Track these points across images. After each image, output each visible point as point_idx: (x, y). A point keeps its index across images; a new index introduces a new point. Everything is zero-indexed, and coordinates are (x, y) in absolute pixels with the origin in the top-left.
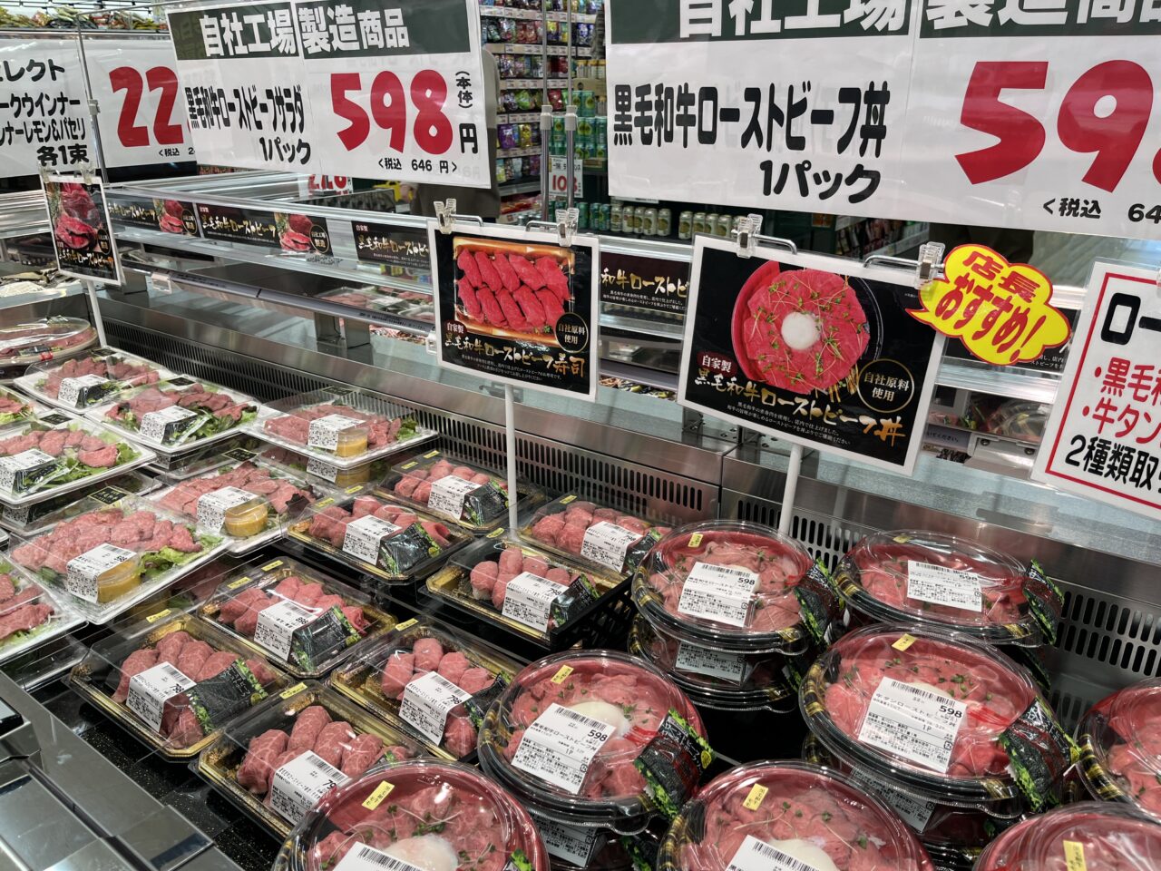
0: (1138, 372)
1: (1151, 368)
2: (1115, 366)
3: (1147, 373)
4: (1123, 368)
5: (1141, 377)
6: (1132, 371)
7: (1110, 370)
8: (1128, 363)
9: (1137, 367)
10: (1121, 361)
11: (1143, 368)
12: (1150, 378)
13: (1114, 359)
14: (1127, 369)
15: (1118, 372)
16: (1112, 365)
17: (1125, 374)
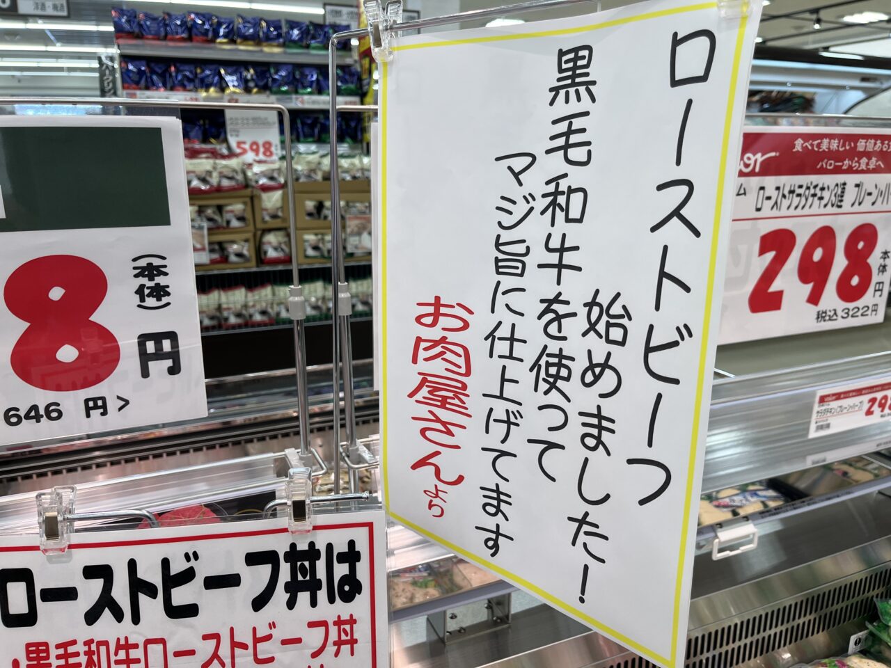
0: (61, 651)
1: (74, 642)
2: (33, 652)
3: (71, 649)
4: (43, 651)
5: (66, 656)
6: (54, 652)
7: (29, 659)
8: (46, 644)
9: (58, 646)
10: (38, 645)
11: (64, 645)
12: (77, 654)
13: (28, 645)
14: (47, 651)
15: (39, 659)
16: (28, 652)
17: (48, 658)
